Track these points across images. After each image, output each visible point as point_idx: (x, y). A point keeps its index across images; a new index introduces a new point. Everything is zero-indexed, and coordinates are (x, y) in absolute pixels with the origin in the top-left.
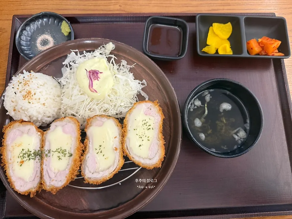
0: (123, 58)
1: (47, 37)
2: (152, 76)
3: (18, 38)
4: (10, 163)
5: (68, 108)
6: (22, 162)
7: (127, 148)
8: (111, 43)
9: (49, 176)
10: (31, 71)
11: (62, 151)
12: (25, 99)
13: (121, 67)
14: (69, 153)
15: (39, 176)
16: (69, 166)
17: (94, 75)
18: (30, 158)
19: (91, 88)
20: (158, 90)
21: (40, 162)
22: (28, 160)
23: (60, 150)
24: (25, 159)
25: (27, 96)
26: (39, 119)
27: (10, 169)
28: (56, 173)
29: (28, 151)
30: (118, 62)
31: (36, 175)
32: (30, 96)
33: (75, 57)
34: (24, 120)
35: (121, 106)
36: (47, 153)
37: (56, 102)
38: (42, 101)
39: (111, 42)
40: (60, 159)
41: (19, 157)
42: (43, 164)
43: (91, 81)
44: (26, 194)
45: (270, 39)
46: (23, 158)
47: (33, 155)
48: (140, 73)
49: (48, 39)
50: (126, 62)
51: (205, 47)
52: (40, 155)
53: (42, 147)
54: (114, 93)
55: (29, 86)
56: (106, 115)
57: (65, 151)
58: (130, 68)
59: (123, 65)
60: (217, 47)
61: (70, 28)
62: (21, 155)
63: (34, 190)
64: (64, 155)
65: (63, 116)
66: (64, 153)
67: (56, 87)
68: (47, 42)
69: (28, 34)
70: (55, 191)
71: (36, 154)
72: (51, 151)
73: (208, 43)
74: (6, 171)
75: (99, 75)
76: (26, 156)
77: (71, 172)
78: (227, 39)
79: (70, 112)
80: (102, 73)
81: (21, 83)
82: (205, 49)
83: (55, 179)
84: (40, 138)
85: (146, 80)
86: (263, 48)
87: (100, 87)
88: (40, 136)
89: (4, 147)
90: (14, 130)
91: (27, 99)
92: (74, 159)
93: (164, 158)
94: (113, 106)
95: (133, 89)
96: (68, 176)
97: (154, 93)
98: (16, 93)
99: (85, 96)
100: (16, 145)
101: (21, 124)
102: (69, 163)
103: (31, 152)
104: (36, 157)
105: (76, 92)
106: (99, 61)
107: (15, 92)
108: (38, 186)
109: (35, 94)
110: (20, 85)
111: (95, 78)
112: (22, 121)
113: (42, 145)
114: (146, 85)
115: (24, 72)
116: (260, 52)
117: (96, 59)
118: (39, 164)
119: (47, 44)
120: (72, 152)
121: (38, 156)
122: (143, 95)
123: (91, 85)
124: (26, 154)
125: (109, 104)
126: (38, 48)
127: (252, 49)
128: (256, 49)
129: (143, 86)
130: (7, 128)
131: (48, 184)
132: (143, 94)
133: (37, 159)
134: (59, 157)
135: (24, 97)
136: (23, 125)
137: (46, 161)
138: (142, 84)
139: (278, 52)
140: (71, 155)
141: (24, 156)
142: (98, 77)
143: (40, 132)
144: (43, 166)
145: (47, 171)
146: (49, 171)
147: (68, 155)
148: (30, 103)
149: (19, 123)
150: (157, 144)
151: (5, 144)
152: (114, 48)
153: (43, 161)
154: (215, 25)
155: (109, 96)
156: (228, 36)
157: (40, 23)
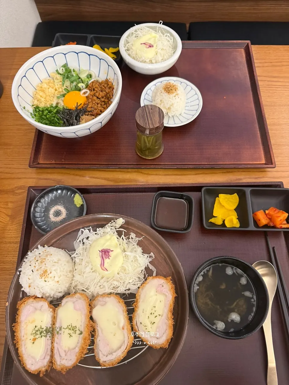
0: (132, 231)
1: (60, 208)
2: (160, 249)
3: (33, 211)
4: (23, 341)
5: (79, 284)
6: (35, 339)
7: (137, 324)
8: (121, 219)
9: (60, 355)
10: (45, 245)
11: (72, 328)
12: (41, 278)
13: (130, 240)
14: (79, 330)
15: (50, 354)
16: (79, 345)
17: (106, 255)
18: (42, 335)
19: (102, 267)
20: (166, 263)
21: (50, 339)
22: (40, 337)
23: (71, 326)
24: (37, 336)
25: (43, 275)
26: (52, 295)
27: (23, 346)
28: (67, 352)
29: (41, 328)
30: (127, 235)
31: (46, 353)
32: (46, 275)
33: (88, 234)
34: (38, 296)
35: (129, 283)
36: (58, 330)
37: (68, 277)
38: (57, 279)
39: (122, 217)
40: (71, 336)
41: (32, 334)
42: (54, 342)
43: (103, 261)
44: (36, 373)
45: (277, 211)
46: (35, 335)
47: (45, 332)
48: (148, 245)
49: (61, 210)
50: (135, 235)
51: (211, 219)
52: (51, 333)
53: (54, 324)
54: (123, 271)
55: (45, 264)
56: (115, 292)
57: (75, 327)
58: (139, 240)
59: (132, 237)
60: (224, 218)
61: (83, 201)
62: (34, 332)
63: (44, 369)
64: (74, 332)
65: (74, 291)
66: (75, 329)
67: (68, 262)
68: (60, 213)
69: (42, 205)
70: (65, 370)
71: (47, 331)
72: (62, 328)
73: (214, 215)
74: (19, 349)
75: (111, 253)
76: (39, 333)
77: (81, 351)
78: (235, 210)
79: (80, 287)
80: (113, 251)
81: (38, 260)
82: (212, 220)
83: (65, 358)
84: (52, 315)
85: (154, 253)
86: (270, 219)
87: (111, 266)
88: (52, 313)
89: (18, 324)
90: (28, 307)
91: (43, 278)
92: (84, 337)
93: (171, 339)
94: (122, 283)
95: (141, 265)
96: (78, 355)
97: (162, 266)
98: (33, 272)
99: (96, 273)
100: (29, 322)
101: (34, 300)
102: (79, 341)
103: (43, 329)
104: (47, 334)
105: (88, 270)
106: (110, 239)
107: (32, 270)
108: (48, 365)
109: (51, 272)
110: (37, 263)
111: (106, 257)
112: (36, 297)
113: (54, 322)
114: (154, 257)
115: (38, 247)
116: (269, 223)
117: (108, 237)
118: (50, 341)
119: (60, 215)
120: (82, 329)
121: (50, 333)
122: (151, 269)
123: (102, 264)
124: (39, 331)
125: (118, 281)
126: (50, 219)
127: (259, 220)
128: (263, 220)
129: (150, 260)
130: (22, 304)
131: (58, 363)
132: (151, 267)
133: (48, 336)
134: (70, 334)
135: (41, 276)
136: (36, 301)
137: (58, 339)
138: (150, 257)
139: (286, 223)
140: (81, 333)
141: (37, 333)
142: (109, 255)
143: (52, 308)
144: (54, 344)
145: (58, 349)
146: (60, 350)
147: (78, 332)
148: (46, 281)
149: (33, 298)
150: (166, 323)
151: (19, 321)
152: (124, 223)
153: (54, 339)
154: (221, 196)
155: (118, 274)
156: (235, 206)
157: (54, 195)
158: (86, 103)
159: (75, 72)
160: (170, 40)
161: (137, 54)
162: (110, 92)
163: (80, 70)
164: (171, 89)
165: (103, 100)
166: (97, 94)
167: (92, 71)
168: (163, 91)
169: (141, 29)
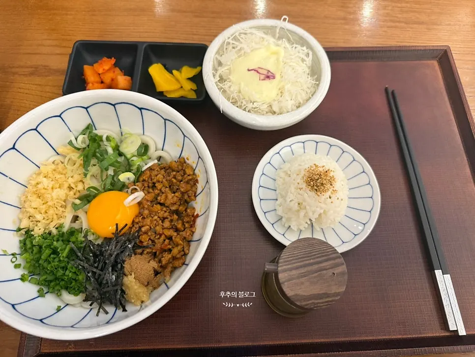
158: (137, 220)
159: (110, 141)
160: (305, 58)
161: (240, 92)
162: (189, 191)
163: (123, 134)
164: (322, 184)
165: (174, 208)
166: (161, 199)
167: (147, 136)
168: (304, 185)
169: (245, 34)
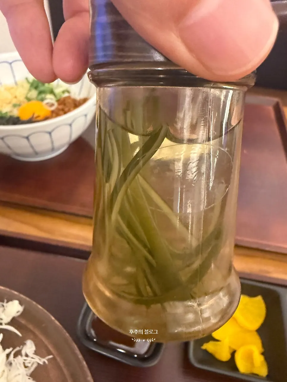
8: (16, 302)
58: (38, 364)
59: (26, 353)
60: (234, 347)
78: (257, 331)
82: (209, 347)
152: (19, 314)
